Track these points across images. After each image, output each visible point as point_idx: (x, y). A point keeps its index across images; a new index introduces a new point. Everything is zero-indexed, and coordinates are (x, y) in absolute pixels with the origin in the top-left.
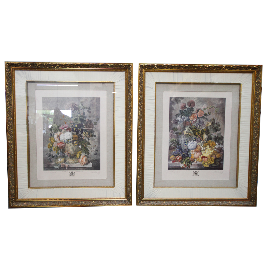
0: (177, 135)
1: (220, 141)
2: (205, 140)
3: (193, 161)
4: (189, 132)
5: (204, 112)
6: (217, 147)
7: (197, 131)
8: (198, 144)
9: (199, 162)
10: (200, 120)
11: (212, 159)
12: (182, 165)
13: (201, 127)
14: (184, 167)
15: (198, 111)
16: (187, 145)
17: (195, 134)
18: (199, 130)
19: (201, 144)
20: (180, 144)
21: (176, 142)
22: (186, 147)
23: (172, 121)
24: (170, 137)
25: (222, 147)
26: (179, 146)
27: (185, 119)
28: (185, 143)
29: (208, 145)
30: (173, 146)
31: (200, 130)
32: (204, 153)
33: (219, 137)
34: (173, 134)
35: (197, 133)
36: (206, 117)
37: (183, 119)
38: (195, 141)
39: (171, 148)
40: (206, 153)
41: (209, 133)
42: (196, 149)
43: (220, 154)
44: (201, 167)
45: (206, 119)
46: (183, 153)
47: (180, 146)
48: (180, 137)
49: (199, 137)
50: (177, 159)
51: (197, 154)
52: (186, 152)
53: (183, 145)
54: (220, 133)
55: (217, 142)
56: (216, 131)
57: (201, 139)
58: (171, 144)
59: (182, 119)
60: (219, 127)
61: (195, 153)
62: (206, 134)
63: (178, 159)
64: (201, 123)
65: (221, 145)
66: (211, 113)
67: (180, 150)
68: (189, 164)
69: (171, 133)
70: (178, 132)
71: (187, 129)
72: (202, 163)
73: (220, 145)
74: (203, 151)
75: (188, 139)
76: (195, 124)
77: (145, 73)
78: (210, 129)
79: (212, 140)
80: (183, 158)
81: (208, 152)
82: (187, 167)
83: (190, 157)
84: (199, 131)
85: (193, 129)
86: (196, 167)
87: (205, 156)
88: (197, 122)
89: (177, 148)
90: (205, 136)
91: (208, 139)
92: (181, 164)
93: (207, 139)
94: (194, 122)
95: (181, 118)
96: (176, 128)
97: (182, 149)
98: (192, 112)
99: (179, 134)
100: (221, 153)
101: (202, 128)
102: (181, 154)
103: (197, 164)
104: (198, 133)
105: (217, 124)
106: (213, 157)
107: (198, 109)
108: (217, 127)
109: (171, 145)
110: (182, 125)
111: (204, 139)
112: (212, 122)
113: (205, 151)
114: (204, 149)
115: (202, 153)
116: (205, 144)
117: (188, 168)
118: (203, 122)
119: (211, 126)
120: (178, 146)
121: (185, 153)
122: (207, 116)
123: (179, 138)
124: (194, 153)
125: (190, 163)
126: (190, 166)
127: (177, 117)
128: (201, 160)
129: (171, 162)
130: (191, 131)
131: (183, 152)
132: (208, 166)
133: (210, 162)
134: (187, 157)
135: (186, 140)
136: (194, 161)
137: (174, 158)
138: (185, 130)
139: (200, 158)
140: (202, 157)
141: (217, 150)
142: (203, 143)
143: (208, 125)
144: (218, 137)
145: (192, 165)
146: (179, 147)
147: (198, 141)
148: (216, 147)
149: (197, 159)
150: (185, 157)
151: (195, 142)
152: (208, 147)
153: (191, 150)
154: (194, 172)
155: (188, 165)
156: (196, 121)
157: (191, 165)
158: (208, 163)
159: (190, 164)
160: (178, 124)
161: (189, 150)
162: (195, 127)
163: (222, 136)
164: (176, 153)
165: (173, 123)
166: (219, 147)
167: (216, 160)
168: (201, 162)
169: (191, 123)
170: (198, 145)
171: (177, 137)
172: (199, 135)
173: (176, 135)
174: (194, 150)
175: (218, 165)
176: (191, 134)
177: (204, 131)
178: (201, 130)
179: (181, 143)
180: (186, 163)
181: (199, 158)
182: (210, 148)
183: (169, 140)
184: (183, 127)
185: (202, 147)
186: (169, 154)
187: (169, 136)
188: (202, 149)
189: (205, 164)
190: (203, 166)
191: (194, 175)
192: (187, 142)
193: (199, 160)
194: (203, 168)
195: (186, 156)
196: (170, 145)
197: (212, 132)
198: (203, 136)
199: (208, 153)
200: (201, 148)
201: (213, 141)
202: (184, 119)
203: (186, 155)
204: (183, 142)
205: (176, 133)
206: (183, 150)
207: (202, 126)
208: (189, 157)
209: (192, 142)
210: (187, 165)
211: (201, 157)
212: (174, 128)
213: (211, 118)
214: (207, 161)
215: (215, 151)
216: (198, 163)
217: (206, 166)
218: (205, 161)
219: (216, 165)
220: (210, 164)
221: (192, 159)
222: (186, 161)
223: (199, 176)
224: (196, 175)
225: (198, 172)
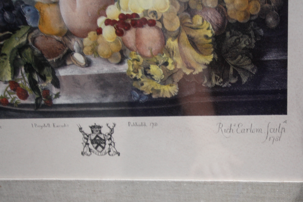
3: (64, 56)
9: (107, 60)
11: (198, 34)
14: (15, 98)
44: (123, 98)
68: (36, 78)
72: (124, 68)
82: (31, 101)
83: (32, 30)
86: (93, 101)
87: (140, 13)
103: (90, 76)
106: (198, 19)
117: (37, 105)
125: (46, 71)
126: (47, 92)
128: (115, 48)
132: (170, 91)
133: (184, 58)
134: (12, 28)
136: (70, 52)
139: (109, 32)
140: (122, 25)
145: (63, 83)
149: (86, 41)
154: (89, 131)
155: (34, 85)
157: (56, 83)
158: (170, 67)
159: (44, 79)
167: (230, 41)
168: (121, 62)
175: (245, 80)
180: (15, 72)
181: (99, 31)
189: (146, 74)
190: (140, 92)
191: (86, 150)
193: (100, 48)
194: (136, 103)
208: (24, 30)
210: (28, 86)
211: (108, 22)
214: (160, 52)
216: (100, 68)
217: (158, 91)
218: (148, 54)
219: (234, 81)
220: (185, 75)
221: (49, 41)
222: (16, 59)
223: (119, 154)
224: (103, 148)
225: (108, 131)
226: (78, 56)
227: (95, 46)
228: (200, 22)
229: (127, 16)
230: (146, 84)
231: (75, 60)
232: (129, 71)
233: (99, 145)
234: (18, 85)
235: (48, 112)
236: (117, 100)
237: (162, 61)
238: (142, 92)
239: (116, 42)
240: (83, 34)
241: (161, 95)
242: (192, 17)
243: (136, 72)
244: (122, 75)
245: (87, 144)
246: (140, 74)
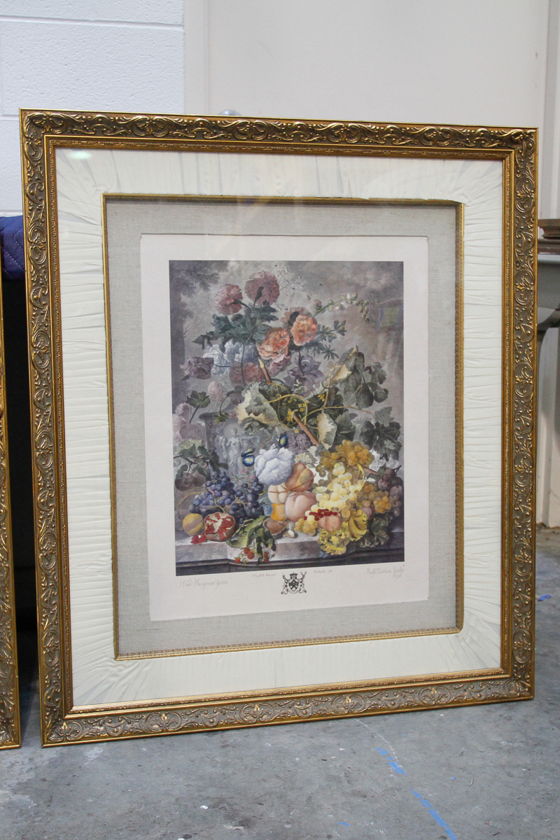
0: (210, 426)
1: (385, 443)
2: (326, 441)
3: (282, 533)
4: (256, 409)
5: (319, 323)
6: (375, 466)
7: (293, 406)
8: (296, 460)
9: (307, 534)
10: (301, 358)
11: (359, 520)
12: (234, 554)
13: (306, 388)
14: (245, 558)
15: (294, 320)
16: (253, 464)
17: (282, 418)
18: (302, 399)
19: (311, 457)
20: (221, 461)
21: (207, 454)
22: (248, 473)
23: (183, 364)
24: (178, 433)
25: (396, 467)
26: (219, 472)
27: (241, 356)
28: (244, 456)
29: (339, 460)
30: (194, 470)
31: (306, 400)
32: (326, 496)
33: (383, 427)
34: (192, 423)
35: (291, 415)
36: (325, 343)
37: (229, 353)
38: (286, 445)
39: (184, 480)
40: (333, 495)
41: (341, 411)
42: (292, 482)
43: (388, 496)
44: (313, 556)
45: (329, 353)
46: (238, 501)
47: (222, 470)
48: (222, 433)
49: (303, 428)
50: (211, 528)
51: (294, 500)
52: (250, 497)
53: (236, 465)
54: (386, 409)
55: (376, 449)
56: (370, 403)
57: (308, 439)
58: (184, 462)
59: (225, 355)
60: (382, 386)
61: (289, 500)
62: (330, 416)
63: (216, 530)
64: (306, 369)
65: (390, 459)
66: (347, 327)
67: (223, 488)
68: (262, 545)
69: (182, 415)
70: (211, 411)
71: (248, 397)
72: (316, 539)
73: (387, 460)
74: (318, 488)
75: (254, 439)
76: (282, 376)
77: (54, 152)
78: (345, 392)
79: (354, 441)
80: (238, 520)
81: (342, 490)
82: (255, 560)
83: (267, 517)
84: (302, 402)
85: (274, 394)
86: (295, 558)
87: (330, 509)
88: (289, 368)
89: (209, 478)
90: (326, 425)
91: (336, 435)
92: (228, 546)
93: (333, 438)
94: (278, 365)
95: (223, 349)
96: (204, 394)
97: (232, 485)
98: (267, 323)
99: (216, 421)
100: (392, 493)
101: (313, 390)
102: (229, 504)
103: (296, 543)
104: (296, 414)
105: (370, 372)
106: (360, 512)
107: (293, 311)
108: (374, 386)
109: (184, 468)
110: (228, 380)
111: (322, 437)
112: (351, 363)
113: (328, 487)
114: (326, 478)
115: (318, 496)
116: (329, 457)
117: (259, 562)
118: (316, 367)
119: (347, 380)
120: (213, 473)
121: (246, 500)
122: (330, 341)
123: (215, 436)
124: (282, 496)
125: (269, 541)
126: (267, 553)
127: (203, 348)
128: (313, 527)
129: (188, 542)
130: (266, 404)
131: (239, 496)
132: (341, 550)
133: (351, 531)
134: (255, 517)
135: (245, 445)
136: (286, 530)
137: (200, 526)
138: (242, 400)
139: (311, 519)
140: (319, 515)
141: (377, 482)
142: (317, 453)
143: (338, 378)
144: (377, 424)
145: (278, 548)
146: (218, 476)
147: (297, 445)
148: (370, 467)
149: (297, 523)
150: (246, 516)
151: (286, 453)
152: (339, 469)
153: (271, 488)
154: (288, 577)
155: (259, 550)
156: (286, 362)
157: (274, 548)
158: (343, 537)
159: (267, 546)
160: (209, 377)
161: (261, 488)
162: (284, 389)
163: (394, 421)
164: (207, 504)
165: (187, 373)
166: (384, 468)
167: (376, 522)
168: (315, 535)
169: (267, 371)
170: (300, 462)
171: (210, 434)
172: (303, 423)
173: (203, 424)
174: (283, 484)
175: (382, 543)
176: (269, 417)
177: (321, 404)
178: (310, 400)
179: (228, 456)
180: (250, 542)
181: (306, 518)
182: (349, 475)
183: (175, 449)
184: (233, 389)
185: (313, 470)
186: (175, 510)
187: (175, 431)
188: (317, 479)
189: (329, 541)
190: (324, 552)
191: (286, 589)
192: (253, 453)
193: (304, 528)
194: (322, 558)
195: (248, 513)
196: (179, 468)
197: (354, 405)
198: (316, 426)
199: (342, 495)
200: (312, 475)
201: (358, 443)
202: (237, 355)
203: (251, 508)
204: (236, 452)
205: (204, 417)
206: (235, 488)
207: (314, 383)
208: (261, 518)
209: (272, 450)
210: (256, 550)
211: (311, 514)
212: (194, 394)
213: (348, 348)
214: (338, 529)
215: (368, 483)
216: (303, 538)
217: (335, 551)
218: (331, 530)
219: (377, 544)
220: (351, 541)
221: (275, 524)
222: (253, 534)
223: (306, 592)
224: (296, 588)
225: (301, 577)
226: (291, 533)
227: (302, 525)
228: (361, 513)
229: (323, 510)
230: (328, 547)
231: (288, 534)
232: (319, 540)
233: (294, 586)
234: (250, 550)
235: (265, 567)
236: (310, 557)
237: (339, 534)
238: (325, 552)
239: (314, 524)
240: (296, 520)
241: (336, 553)
242: (357, 511)
243: (323, 540)
244: (315, 542)
245: (286, 586)
246: (326, 541)
